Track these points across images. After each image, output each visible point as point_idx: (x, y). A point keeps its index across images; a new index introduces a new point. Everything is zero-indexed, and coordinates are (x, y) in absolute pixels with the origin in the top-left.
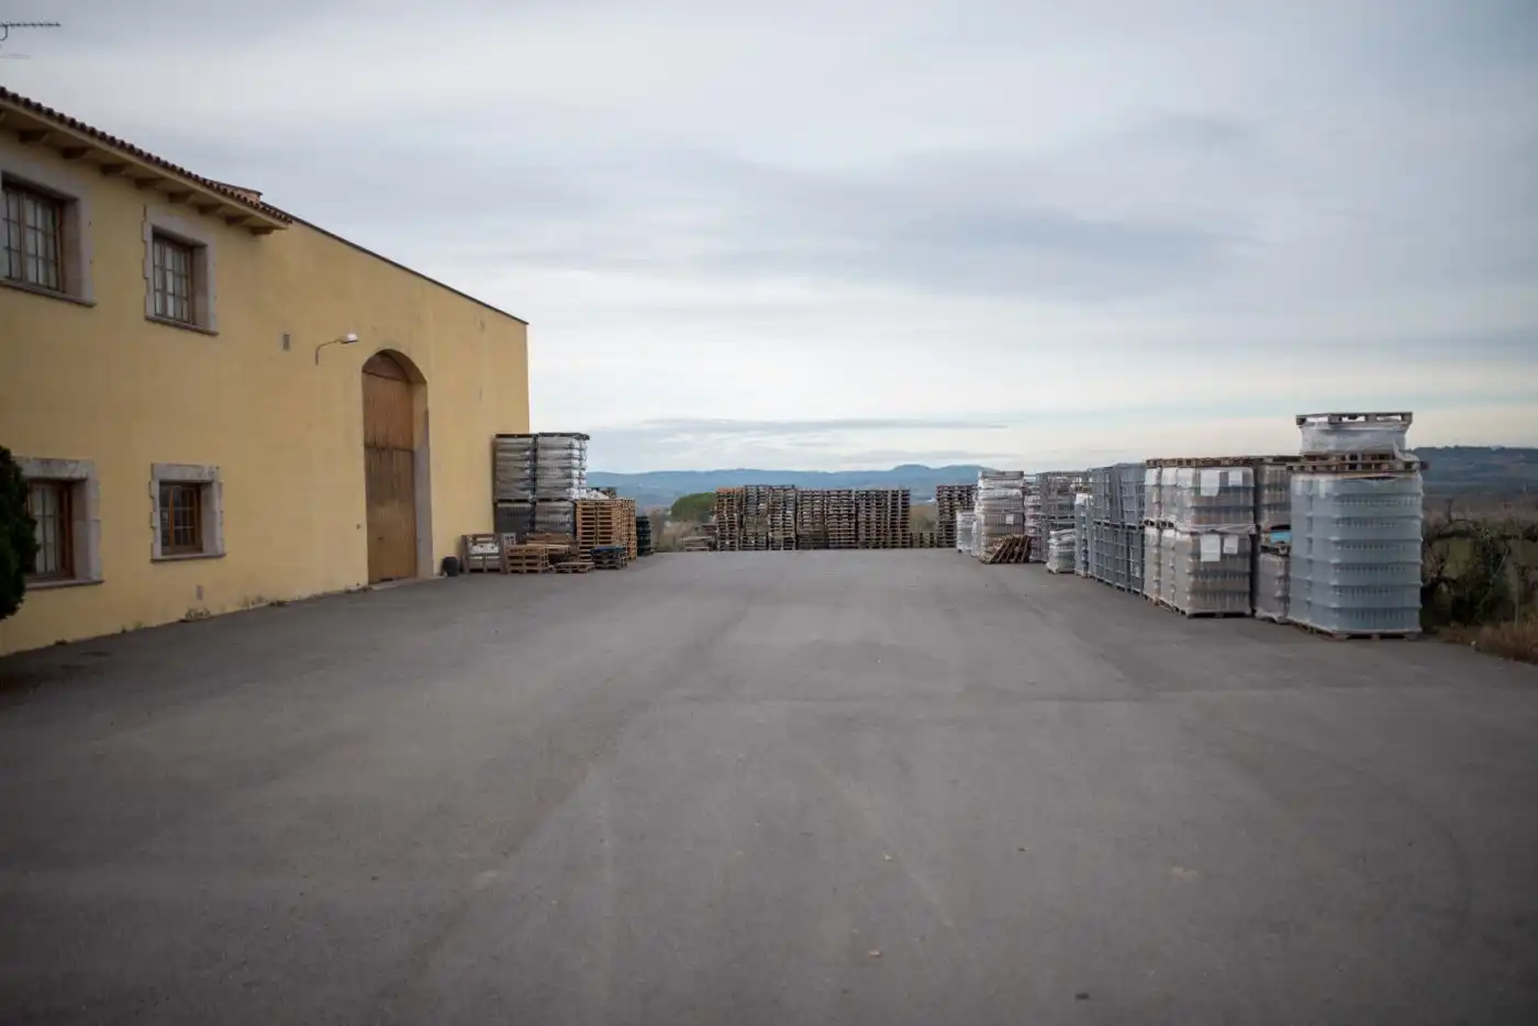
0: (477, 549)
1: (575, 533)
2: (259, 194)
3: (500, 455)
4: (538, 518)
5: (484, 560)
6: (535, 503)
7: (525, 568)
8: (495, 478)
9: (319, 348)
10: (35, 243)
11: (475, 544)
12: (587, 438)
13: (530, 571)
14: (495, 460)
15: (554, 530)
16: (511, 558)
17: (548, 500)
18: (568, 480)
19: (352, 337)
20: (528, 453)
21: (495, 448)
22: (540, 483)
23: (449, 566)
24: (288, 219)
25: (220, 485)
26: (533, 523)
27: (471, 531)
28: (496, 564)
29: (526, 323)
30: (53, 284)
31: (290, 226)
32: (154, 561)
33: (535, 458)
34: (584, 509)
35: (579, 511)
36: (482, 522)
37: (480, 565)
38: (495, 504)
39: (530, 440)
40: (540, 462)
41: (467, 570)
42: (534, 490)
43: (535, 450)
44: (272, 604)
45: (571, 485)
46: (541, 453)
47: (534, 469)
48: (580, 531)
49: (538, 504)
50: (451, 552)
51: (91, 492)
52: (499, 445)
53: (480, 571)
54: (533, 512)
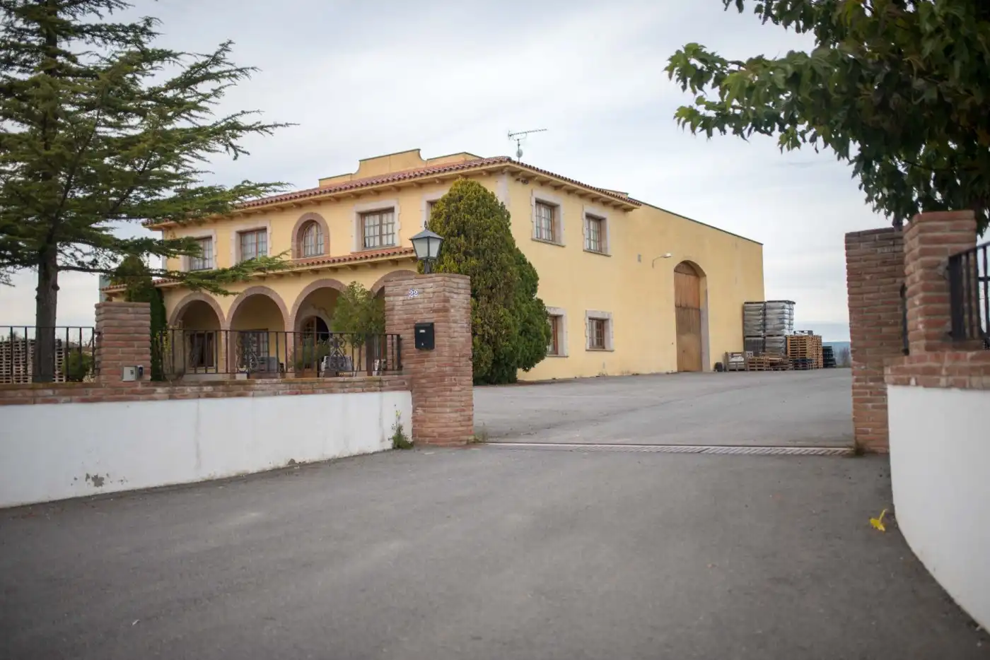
0: (734, 360)
1: (786, 353)
2: (627, 194)
3: (746, 313)
4: (767, 345)
5: (737, 365)
6: (764, 337)
7: (756, 368)
8: (744, 324)
9: (653, 261)
10: (544, 223)
11: (733, 357)
12: (794, 303)
13: (759, 370)
14: (744, 315)
15: (775, 351)
16: (750, 363)
17: (772, 336)
18: (781, 325)
19: (668, 255)
20: (761, 311)
21: (744, 309)
22: (768, 327)
23: (719, 367)
24: (638, 203)
25: (612, 321)
26: (764, 348)
27: (730, 351)
28: (743, 367)
29: (762, 244)
30: (551, 239)
31: (641, 207)
32: (587, 350)
33: (765, 314)
34: (791, 340)
35: (789, 342)
36: (737, 346)
37: (734, 367)
38: (744, 338)
39: (762, 305)
40: (768, 316)
41: (728, 370)
42: (764, 331)
43: (765, 310)
44: (633, 375)
45: (784, 328)
46: (768, 311)
47: (764, 319)
48: (789, 352)
49: (767, 338)
50: (720, 360)
51: (564, 320)
52: (746, 308)
53: (734, 370)
54: (764, 342)
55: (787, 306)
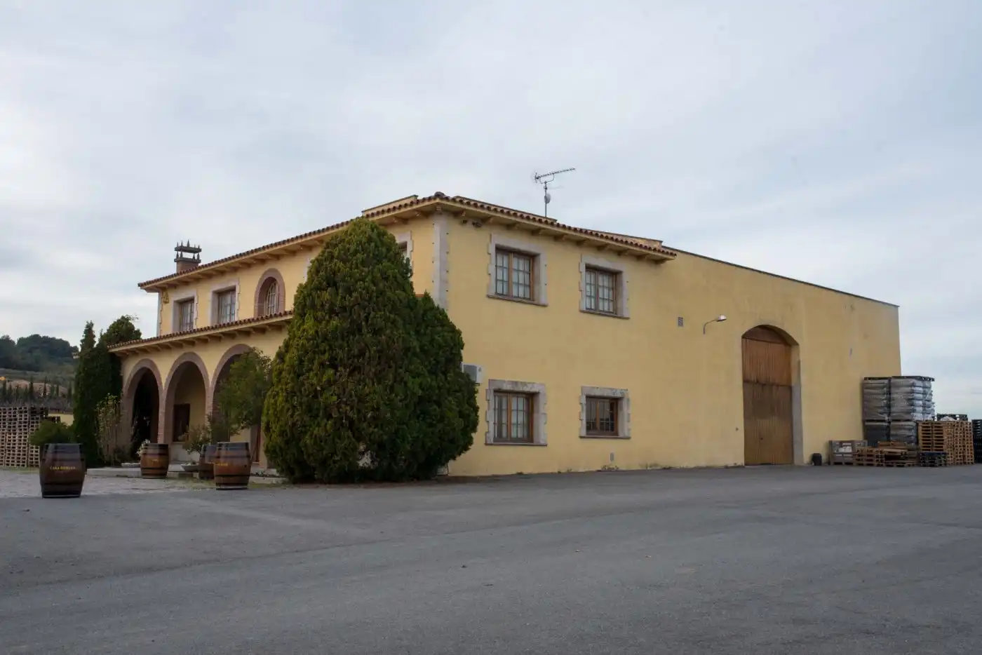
0: (842, 450)
1: (917, 443)
2: (661, 242)
3: (866, 391)
4: (892, 432)
5: (842, 457)
6: (889, 423)
7: (864, 462)
8: (863, 405)
9: (705, 325)
11: (841, 446)
12: (931, 380)
13: (868, 464)
14: (863, 395)
15: (902, 440)
16: (857, 456)
17: (899, 421)
18: (911, 408)
19: (723, 317)
20: (885, 389)
21: (864, 386)
22: (893, 409)
23: (816, 459)
26: (888, 435)
27: (837, 438)
28: (851, 460)
29: (897, 307)
31: (677, 257)
33: (889, 393)
34: (923, 427)
35: (920, 428)
36: (851, 434)
37: (841, 460)
38: (864, 422)
39: (886, 381)
40: (893, 396)
41: (832, 463)
42: (889, 414)
43: (890, 388)
45: (914, 411)
46: (893, 390)
47: (889, 400)
48: (921, 442)
49: (892, 423)
50: (822, 451)
52: (868, 386)
53: (840, 464)
54: (888, 428)
55: (919, 383)
